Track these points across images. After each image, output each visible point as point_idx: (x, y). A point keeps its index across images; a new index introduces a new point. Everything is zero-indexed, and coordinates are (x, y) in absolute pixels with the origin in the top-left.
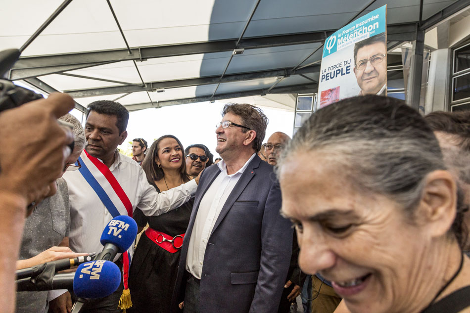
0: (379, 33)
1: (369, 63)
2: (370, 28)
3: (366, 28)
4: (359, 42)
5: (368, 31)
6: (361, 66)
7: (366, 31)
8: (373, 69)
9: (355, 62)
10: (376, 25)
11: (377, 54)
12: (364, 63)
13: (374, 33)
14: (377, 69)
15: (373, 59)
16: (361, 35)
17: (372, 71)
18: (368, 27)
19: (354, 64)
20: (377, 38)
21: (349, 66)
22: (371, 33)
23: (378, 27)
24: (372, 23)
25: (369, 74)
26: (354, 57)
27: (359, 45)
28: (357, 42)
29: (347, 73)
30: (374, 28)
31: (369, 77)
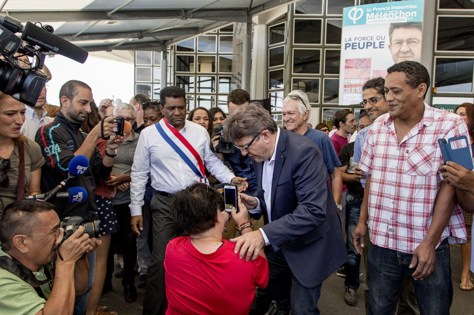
0: (417, 21)
1: (405, 44)
2: (408, 14)
3: (403, 13)
4: (395, 23)
5: (405, 16)
6: (396, 45)
7: (404, 15)
8: (409, 50)
9: (391, 40)
10: (414, 14)
11: (414, 38)
12: (400, 42)
13: (411, 20)
14: (412, 50)
15: (409, 41)
16: (397, 17)
17: (408, 52)
18: (405, 12)
19: (389, 41)
20: (414, 25)
21: (384, 42)
22: (409, 19)
23: (415, 15)
24: (411, 10)
25: (405, 53)
26: (390, 35)
27: (395, 26)
28: (393, 22)
29: (380, 47)
30: (412, 16)
31: (405, 56)
